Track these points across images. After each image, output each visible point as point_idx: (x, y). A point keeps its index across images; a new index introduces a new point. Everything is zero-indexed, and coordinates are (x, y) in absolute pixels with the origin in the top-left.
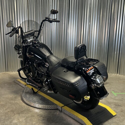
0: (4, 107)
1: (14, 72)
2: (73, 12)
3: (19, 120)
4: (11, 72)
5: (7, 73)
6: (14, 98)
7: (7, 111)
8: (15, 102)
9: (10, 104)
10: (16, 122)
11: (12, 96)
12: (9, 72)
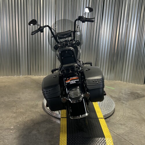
0: (23, 115)
1: (36, 76)
2: (107, 9)
3: (39, 131)
4: (34, 76)
5: (29, 76)
6: (35, 105)
7: (26, 120)
8: (36, 110)
9: (30, 112)
10: (36, 132)
11: (33, 104)
12: (32, 75)
